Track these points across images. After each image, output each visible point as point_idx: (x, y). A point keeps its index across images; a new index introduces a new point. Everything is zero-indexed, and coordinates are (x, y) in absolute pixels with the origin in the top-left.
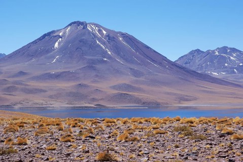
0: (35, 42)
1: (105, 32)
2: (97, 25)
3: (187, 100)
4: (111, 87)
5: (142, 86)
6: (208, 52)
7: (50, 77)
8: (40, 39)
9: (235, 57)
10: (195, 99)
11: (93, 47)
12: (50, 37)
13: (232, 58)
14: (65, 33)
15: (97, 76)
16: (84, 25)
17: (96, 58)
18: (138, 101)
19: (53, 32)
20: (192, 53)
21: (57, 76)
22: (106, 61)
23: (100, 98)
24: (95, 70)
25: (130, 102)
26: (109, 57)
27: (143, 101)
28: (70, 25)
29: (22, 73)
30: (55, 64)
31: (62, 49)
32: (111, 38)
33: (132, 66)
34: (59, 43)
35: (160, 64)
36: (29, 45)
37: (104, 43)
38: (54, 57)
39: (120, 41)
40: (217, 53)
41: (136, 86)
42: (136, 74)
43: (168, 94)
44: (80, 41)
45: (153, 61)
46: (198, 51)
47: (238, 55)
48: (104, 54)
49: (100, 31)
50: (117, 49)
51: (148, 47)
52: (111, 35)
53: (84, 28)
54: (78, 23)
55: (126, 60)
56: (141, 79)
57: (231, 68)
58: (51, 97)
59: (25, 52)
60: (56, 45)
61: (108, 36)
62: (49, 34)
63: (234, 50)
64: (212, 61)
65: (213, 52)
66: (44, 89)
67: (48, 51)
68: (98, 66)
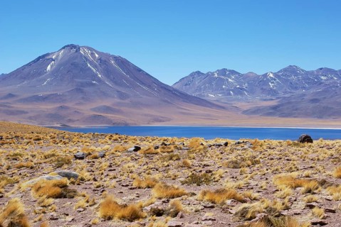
0: (29, 64)
1: (97, 56)
2: (89, 48)
3: (160, 121)
4: (91, 109)
5: (122, 108)
6: (208, 75)
7: (37, 99)
8: (34, 62)
9: (233, 79)
10: (169, 120)
11: (84, 70)
12: (43, 59)
13: (230, 80)
14: (58, 56)
15: (83, 98)
16: (77, 48)
17: (85, 80)
18: (109, 121)
19: (48, 54)
20: (192, 75)
21: (44, 99)
22: (94, 84)
23: (76, 119)
24: (82, 92)
25: (102, 123)
26: (99, 80)
27: (113, 122)
28: (64, 48)
29: (11, 96)
30: (45, 87)
31: (53, 73)
32: (104, 60)
33: (120, 89)
34: (52, 66)
35: (149, 86)
36: (24, 67)
37: (95, 66)
38: (45, 80)
39: (112, 65)
40: (216, 75)
41: (117, 108)
42: (122, 96)
43: (146, 115)
44: (72, 64)
45: (143, 84)
46: (198, 73)
47: (236, 78)
48: (94, 77)
49: (92, 54)
50: (108, 72)
51: (140, 70)
52: (103, 59)
53: (76, 51)
54: (72, 46)
55: (116, 83)
56: (127, 101)
57: (227, 90)
58: (30, 118)
59: (19, 74)
60: (49, 67)
61: (100, 59)
62: (44, 56)
63: (233, 72)
64: (210, 83)
65: (213, 74)
66: (26, 110)
67: (40, 74)
68: (86, 89)
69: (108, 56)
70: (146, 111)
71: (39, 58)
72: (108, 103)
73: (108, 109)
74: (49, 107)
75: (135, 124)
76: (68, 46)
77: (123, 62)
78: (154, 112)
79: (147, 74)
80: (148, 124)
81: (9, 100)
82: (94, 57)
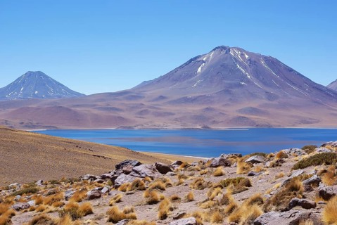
0: (182, 67)
1: (247, 56)
2: (239, 49)
3: (308, 123)
4: (237, 111)
5: (270, 110)
7: (186, 100)
8: (186, 64)
10: (318, 121)
11: (234, 71)
12: (194, 61)
14: (208, 58)
15: (231, 99)
16: (227, 49)
17: (233, 82)
18: (253, 123)
19: (199, 57)
21: (193, 100)
22: (243, 85)
24: (230, 94)
25: (245, 125)
26: (248, 81)
28: (214, 50)
29: (162, 97)
30: (195, 89)
31: (204, 74)
32: (254, 61)
33: (268, 90)
34: (202, 68)
35: (300, 87)
36: (176, 70)
37: (245, 68)
38: (195, 82)
39: (262, 65)
41: (263, 109)
42: (270, 97)
43: (293, 116)
44: (222, 66)
45: (293, 84)
48: (243, 78)
49: (242, 55)
50: (258, 73)
51: (291, 70)
52: (253, 59)
53: (226, 53)
54: (223, 48)
55: (265, 84)
58: (176, 120)
59: (171, 77)
60: (199, 70)
61: (250, 60)
62: (195, 58)
66: (173, 112)
67: (191, 76)
68: (235, 90)
69: (259, 56)
70: (294, 112)
71: (191, 60)
72: (254, 104)
73: (254, 111)
74: (196, 109)
75: (279, 126)
76: (218, 48)
77: (273, 62)
78: (303, 114)
79: (299, 74)
80: (293, 125)
81: (160, 102)
82: (244, 58)
